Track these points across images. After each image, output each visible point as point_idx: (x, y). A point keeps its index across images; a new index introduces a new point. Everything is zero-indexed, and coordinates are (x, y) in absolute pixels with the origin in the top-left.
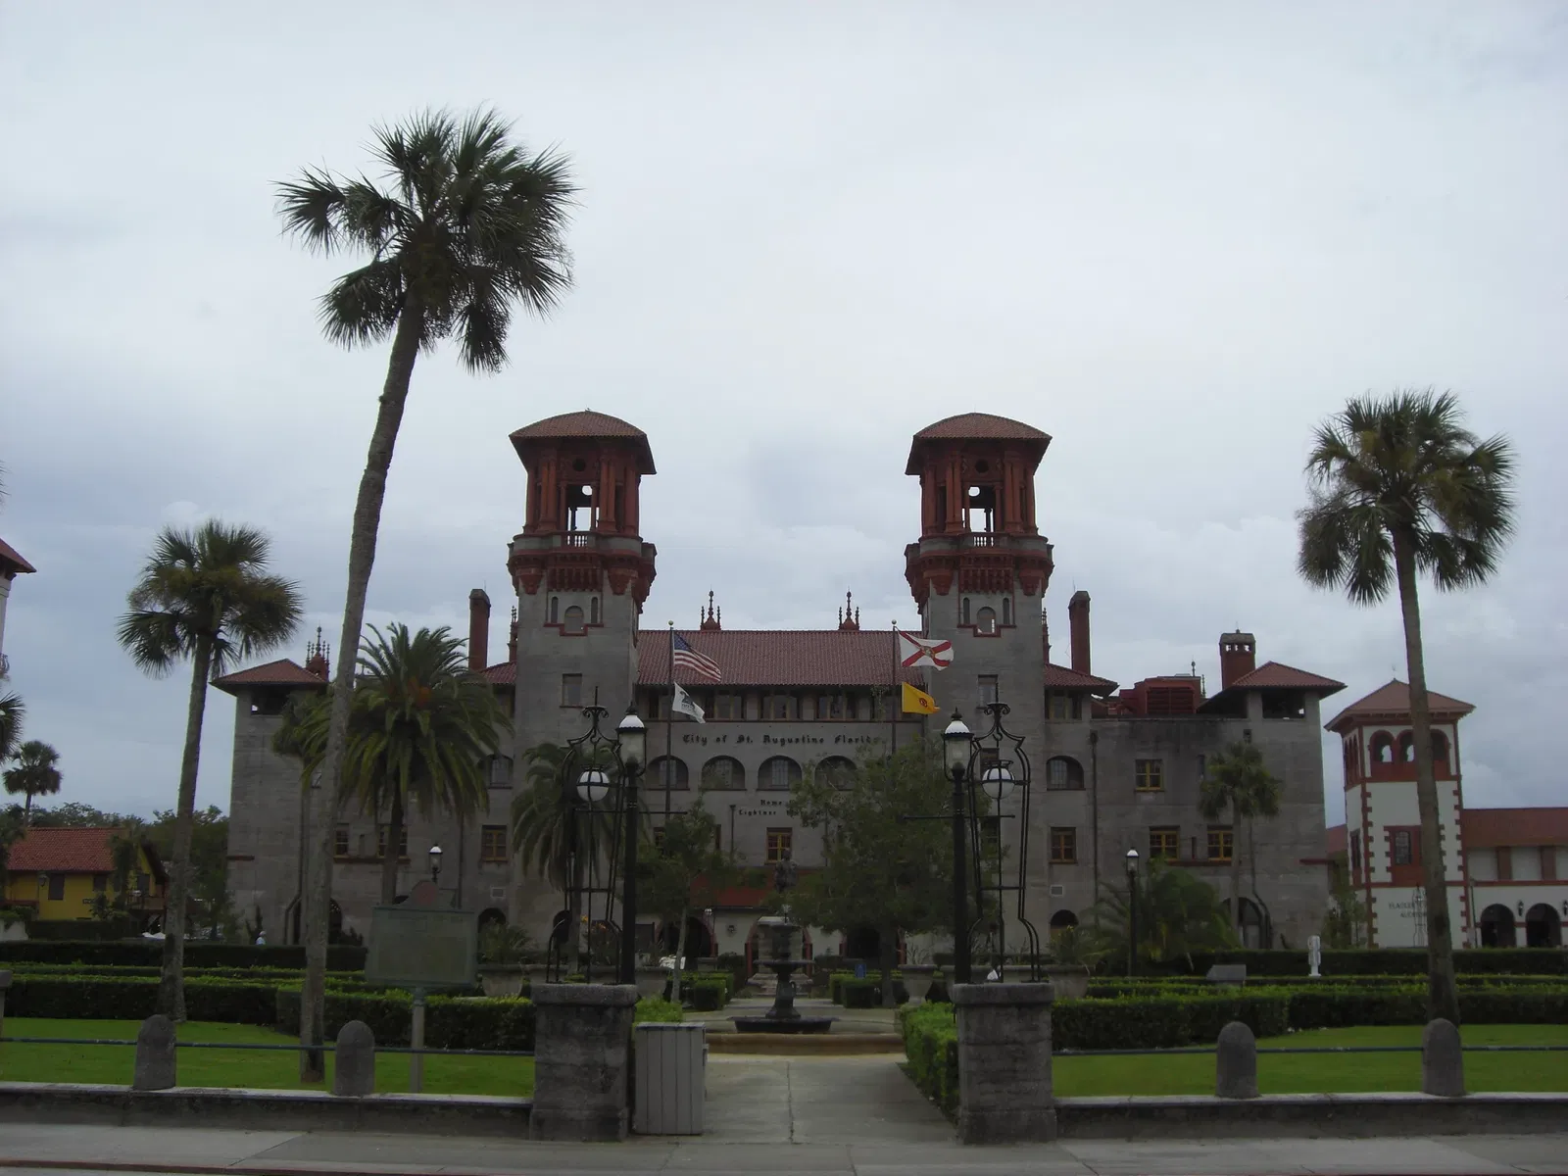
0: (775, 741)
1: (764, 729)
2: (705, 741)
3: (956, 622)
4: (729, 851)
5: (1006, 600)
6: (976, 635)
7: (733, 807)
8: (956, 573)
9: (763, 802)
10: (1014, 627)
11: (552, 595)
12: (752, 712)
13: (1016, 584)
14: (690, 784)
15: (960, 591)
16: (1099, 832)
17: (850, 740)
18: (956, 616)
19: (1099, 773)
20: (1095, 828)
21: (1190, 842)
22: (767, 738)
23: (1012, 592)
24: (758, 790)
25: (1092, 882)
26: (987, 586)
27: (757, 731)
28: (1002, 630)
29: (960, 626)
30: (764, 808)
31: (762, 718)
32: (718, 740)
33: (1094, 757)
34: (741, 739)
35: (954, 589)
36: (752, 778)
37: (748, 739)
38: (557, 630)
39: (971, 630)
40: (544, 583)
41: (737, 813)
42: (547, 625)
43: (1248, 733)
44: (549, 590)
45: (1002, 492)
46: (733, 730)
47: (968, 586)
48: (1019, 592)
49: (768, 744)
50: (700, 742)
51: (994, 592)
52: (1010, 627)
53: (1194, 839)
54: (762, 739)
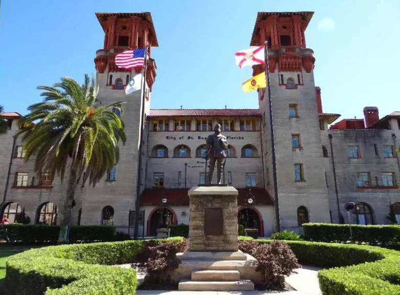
0: (203, 138)
1: (198, 134)
2: (175, 139)
3: (278, 83)
4: (184, 182)
5: (298, 75)
6: (287, 88)
7: (186, 164)
8: (277, 64)
9: (198, 162)
10: (303, 85)
11: (110, 74)
12: (193, 127)
13: (303, 69)
14: (169, 156)
15: (279, 71)
16: (336, 174)
17: (232, 138)
18: (278, 81)
19: (334, 151)
20: (335, 173)
21: (375, 179)
22: (199, 138)
23: (301, 71)
24: (196, 157)
25: (336, 195)
26: (290, 68)
27: (195, 135)
28: (298, 86)
29: (280, 85)
30: (198, 165)
31: (198, 130)
32: (180, 138)
33: (331, 144)
34: (189, 138)
35: (276, 71)
36: (193, 153)
37: (192, 138)
38: (111, 87)
39: (285, 86)
40: (107, 69)
41: (187, 167)
42: (107, 85)
43: (393, 135)
44: (109, 72)
45: (294, 36)
46: (186, 134)
47: (282, 69)
48: (304, 72)
49: (199, 140)
50: (173, 139)
51: (294, 71)
52: (301, 85)
53: (376, 178)
54: (198, 137)
